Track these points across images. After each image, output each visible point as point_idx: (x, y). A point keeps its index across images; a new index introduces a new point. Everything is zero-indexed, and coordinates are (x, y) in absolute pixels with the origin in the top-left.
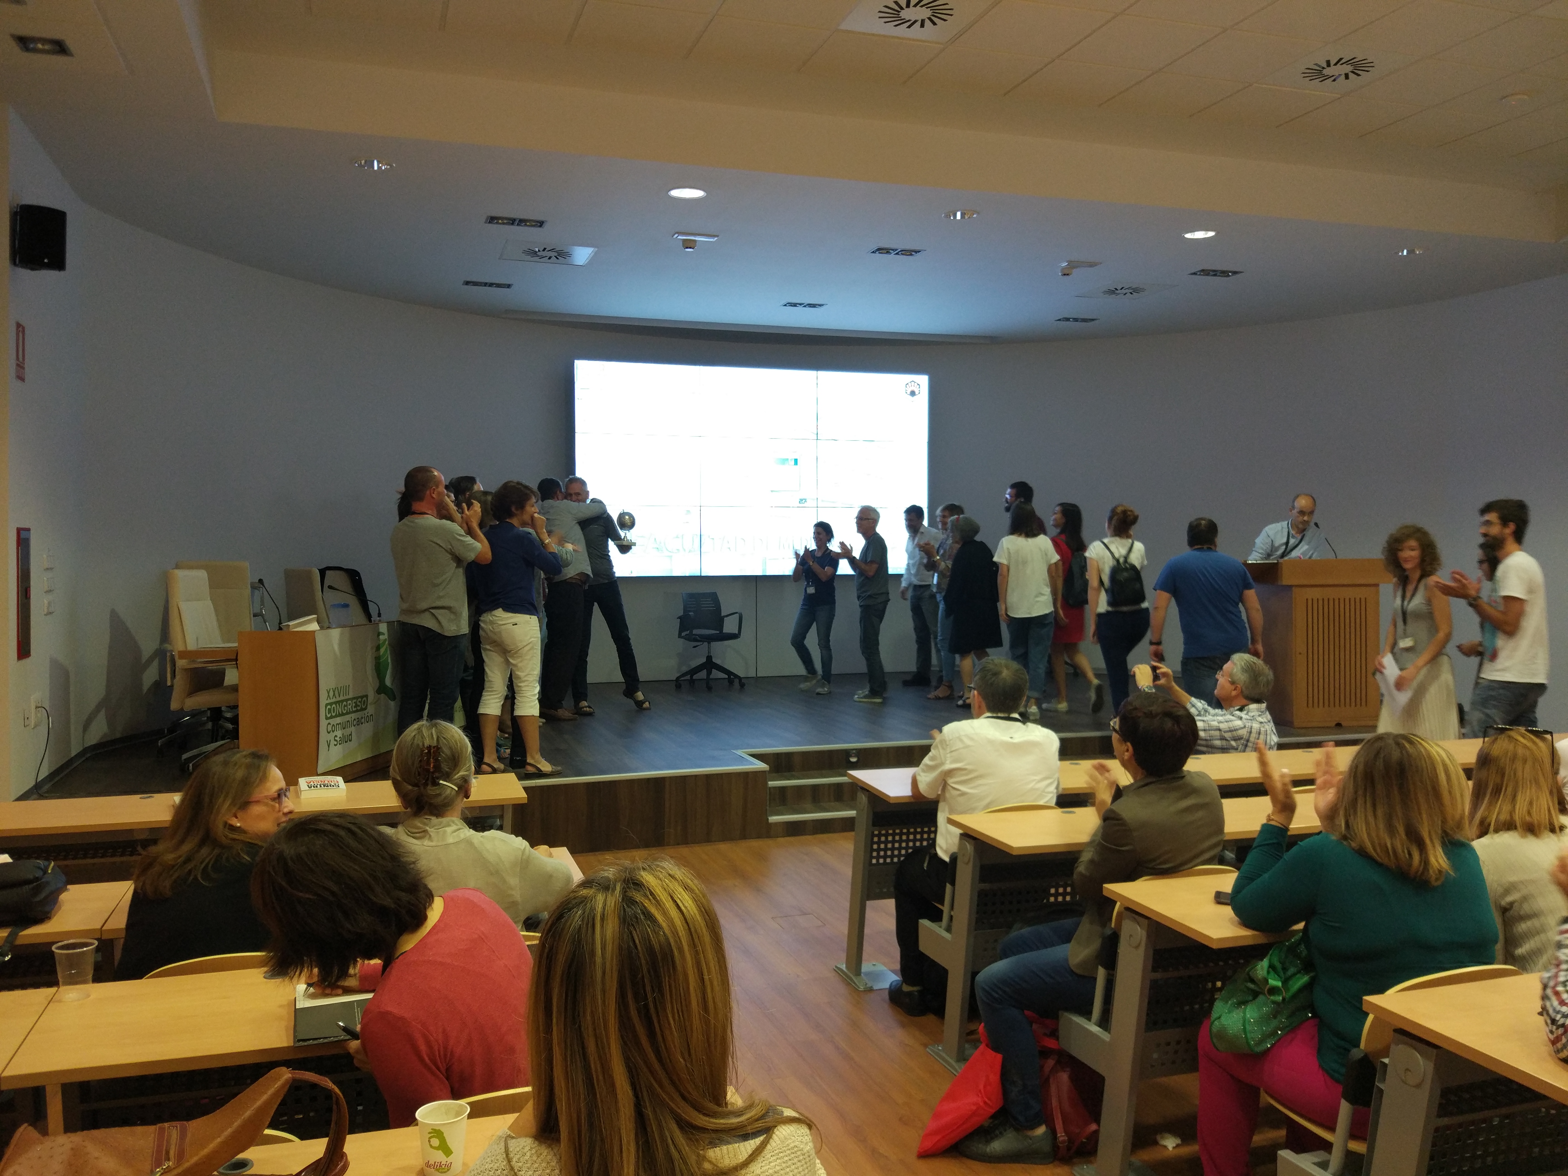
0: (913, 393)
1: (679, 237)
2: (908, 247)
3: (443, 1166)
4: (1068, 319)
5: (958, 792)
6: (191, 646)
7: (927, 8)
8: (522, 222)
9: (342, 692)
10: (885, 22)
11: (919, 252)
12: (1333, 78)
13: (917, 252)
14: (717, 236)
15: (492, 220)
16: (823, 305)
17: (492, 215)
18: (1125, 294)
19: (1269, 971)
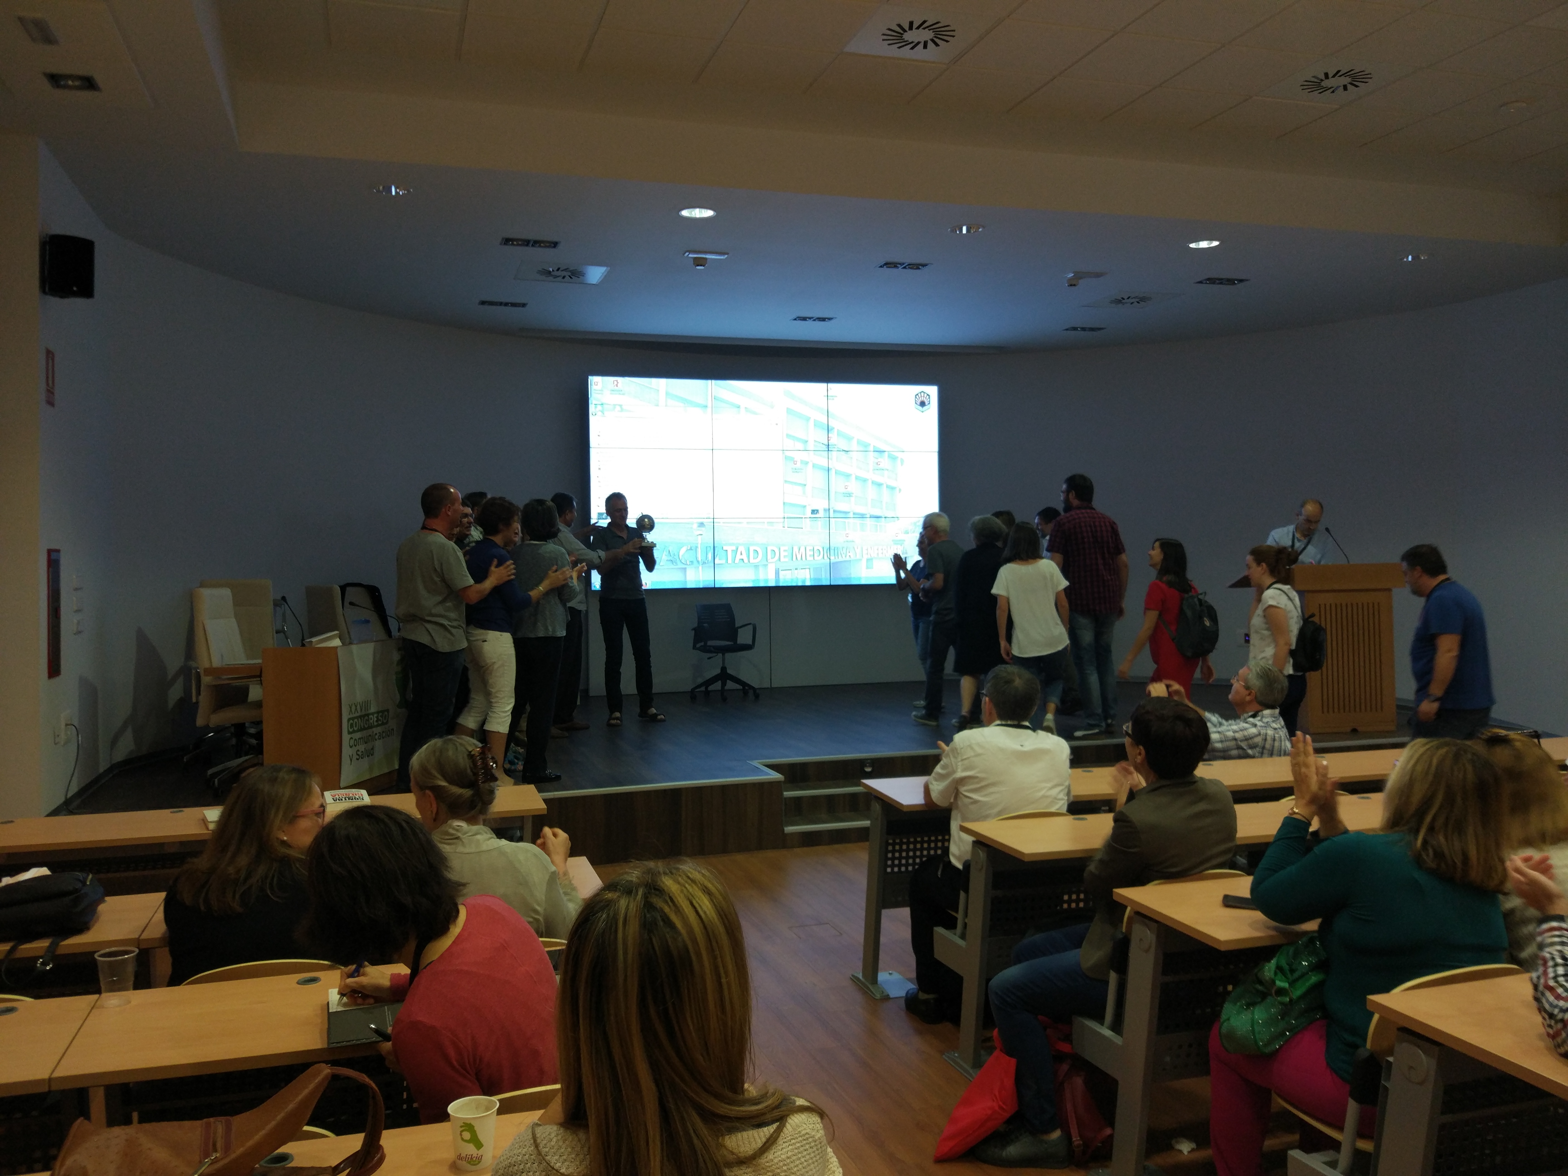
0: (923, 404)
1: (690, 255)
2: (914, 261)
3: (474, 1159)
4: (1075, 329)
5: (970, 800)
6: (216, 663)
7: (930, 29)
8: (535, 243)
9: (363, 707)
10: (889, 45)
11: (927, 265)
12: (1333, 89)
13: (924, 265)
14: (727, 254)
15: (507, 241)
16: (832, 319)
17: (507, 237)
18: (1132, 303)
19: (1276, 972)
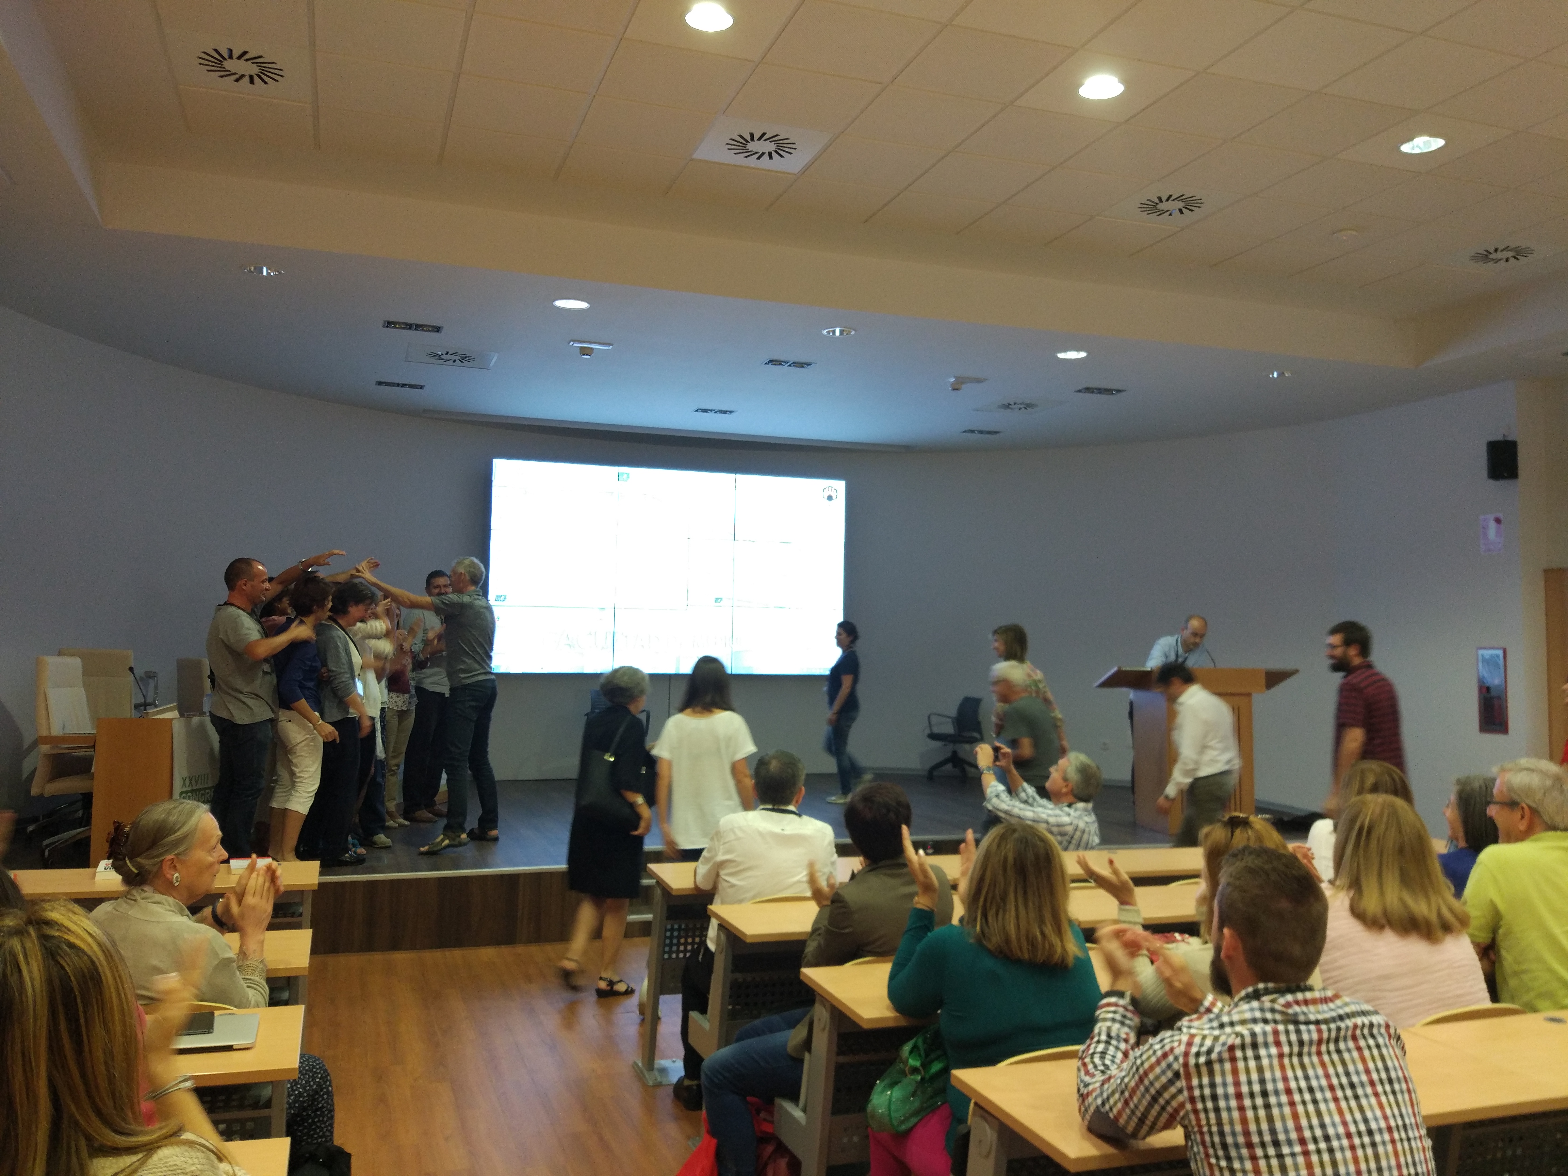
0: (830, 498)
1: (575, 345)
2: (799, 360)
4: (972, 431)
5: (729, 884)
6: (56, 731)
7: (771, 142)
8: (419, 327)
9: (200, 780)
10: (735, 154)
11: (811, 364)
12: (1169, 213)
13: (808, 364)
14: (612, 345)
15: (389, 324)
16: (733, 412)
17: (388, 320)
18: (1020, 409)
19: (911, 1052)
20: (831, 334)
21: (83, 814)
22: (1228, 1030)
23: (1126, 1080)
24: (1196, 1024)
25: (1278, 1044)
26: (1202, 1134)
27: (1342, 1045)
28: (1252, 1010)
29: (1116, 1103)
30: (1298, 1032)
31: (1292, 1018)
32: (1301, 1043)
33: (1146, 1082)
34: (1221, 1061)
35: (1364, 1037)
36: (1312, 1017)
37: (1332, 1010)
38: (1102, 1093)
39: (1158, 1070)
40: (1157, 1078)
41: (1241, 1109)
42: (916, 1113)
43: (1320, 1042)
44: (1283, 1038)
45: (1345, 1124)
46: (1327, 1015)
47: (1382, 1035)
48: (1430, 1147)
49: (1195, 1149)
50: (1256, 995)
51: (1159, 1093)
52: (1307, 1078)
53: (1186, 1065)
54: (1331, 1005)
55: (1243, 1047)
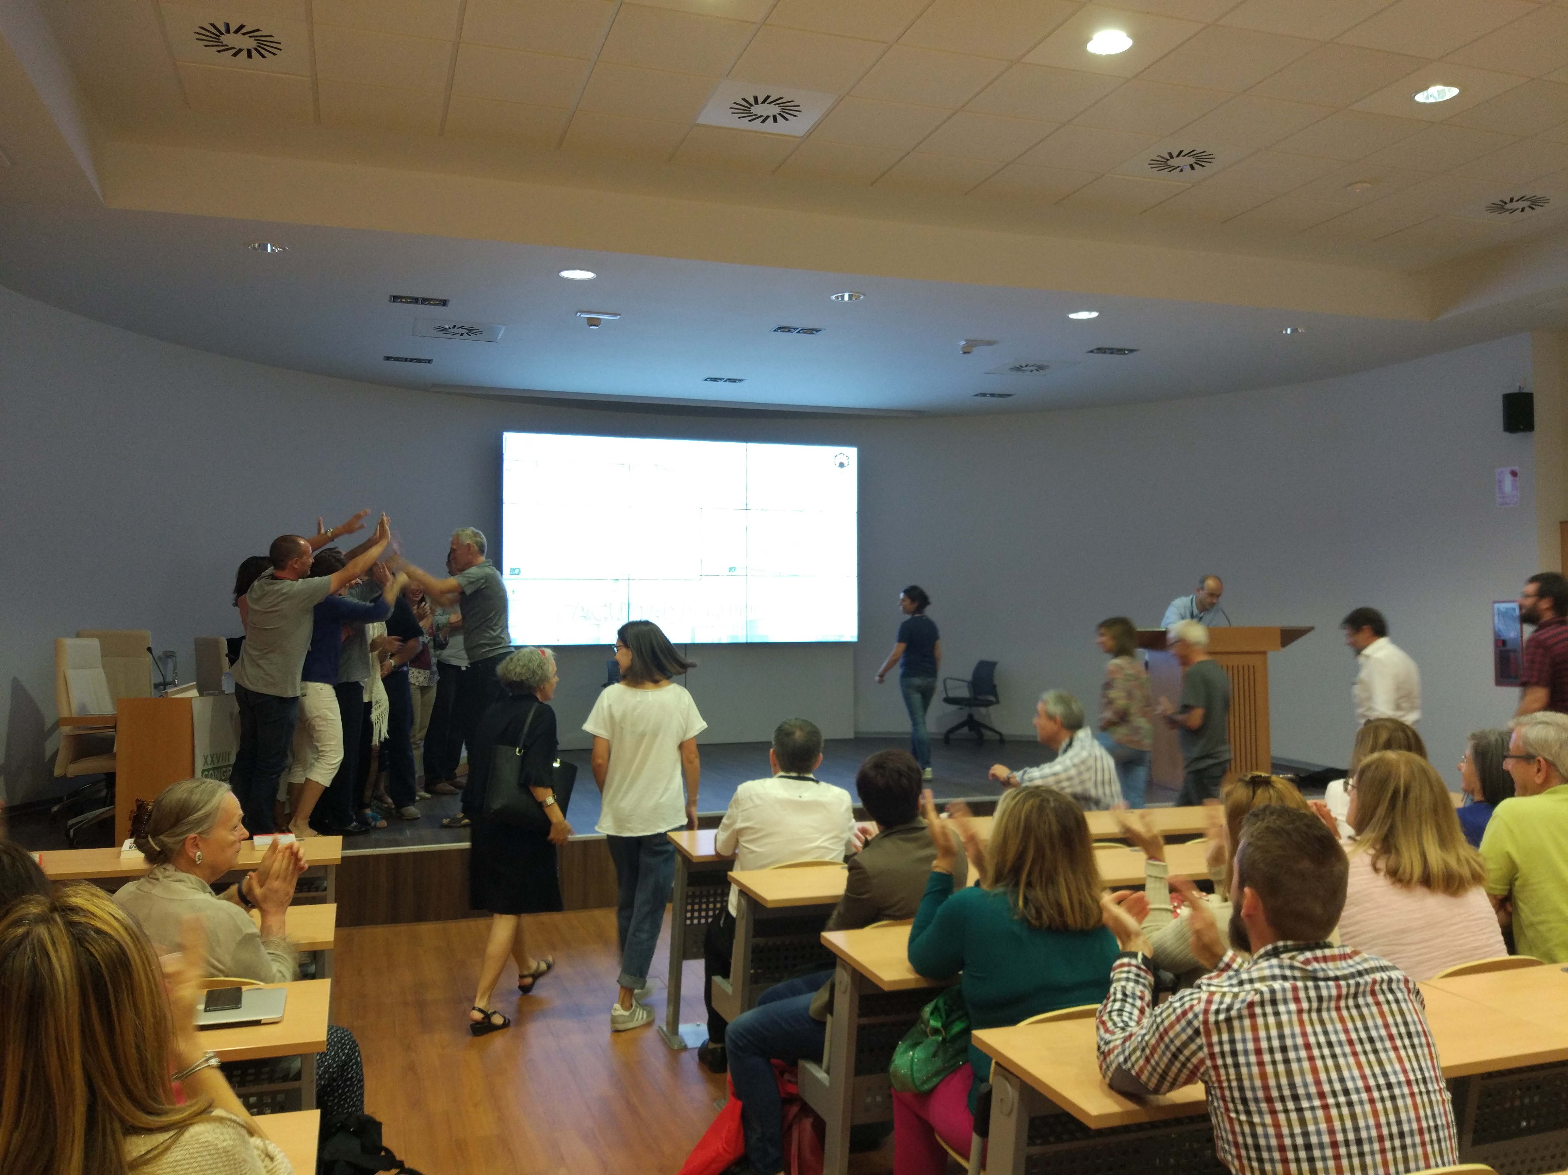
0: (842, 465)
1: (582, 316)
2: (808, 326)
4: (984, 395)
5: (749, 851)
6: (77, 712)
7: (775, 104)
8: (425, 301)
9: (220, 759)
10: (739, 118)
11: (820, 330)
12: (1180, 169)
13: (818, 331)
14: (620, 315)
15: (395, 299)
16: (743, 380)
17: (394, 294)
18: (1032, 371)
19: (932, 1013)
20: (840, 299)
21: (107, 793)
22: (1247, 987)
23: (1147, 1038)
24: (1215, 981)
25: (1297, 1000)
26: (1221, 1088)
27: (1361, 1001)
28: (1271, 967)
29: (1137, 1060)
30: (1317, 988)
31: (1312, 975)
32: (1320, 999)
33: (1167, 1040)
34: (1240, 1017)
35: (1383, 993)
36: (1331, 974)
37: (1351, 966)
38: (1123, 1051)
39: (1178, 1028)
40: (1177, 1035)
41: (1261, 1064)
42: (937, 1073)
43: (1339, 997)
44: (1302, 994)
45: (1364, 1077)
46: (1346, 972)
47: (1400, 989)
48: (1450, 1099)
49: (1216, 1104)
50: (1275, 953)
51: (1180, 1050)
52: (1326, 1033)
53: (1206, 1022)
54: (1350, 962)
55: (1262, 1004)
